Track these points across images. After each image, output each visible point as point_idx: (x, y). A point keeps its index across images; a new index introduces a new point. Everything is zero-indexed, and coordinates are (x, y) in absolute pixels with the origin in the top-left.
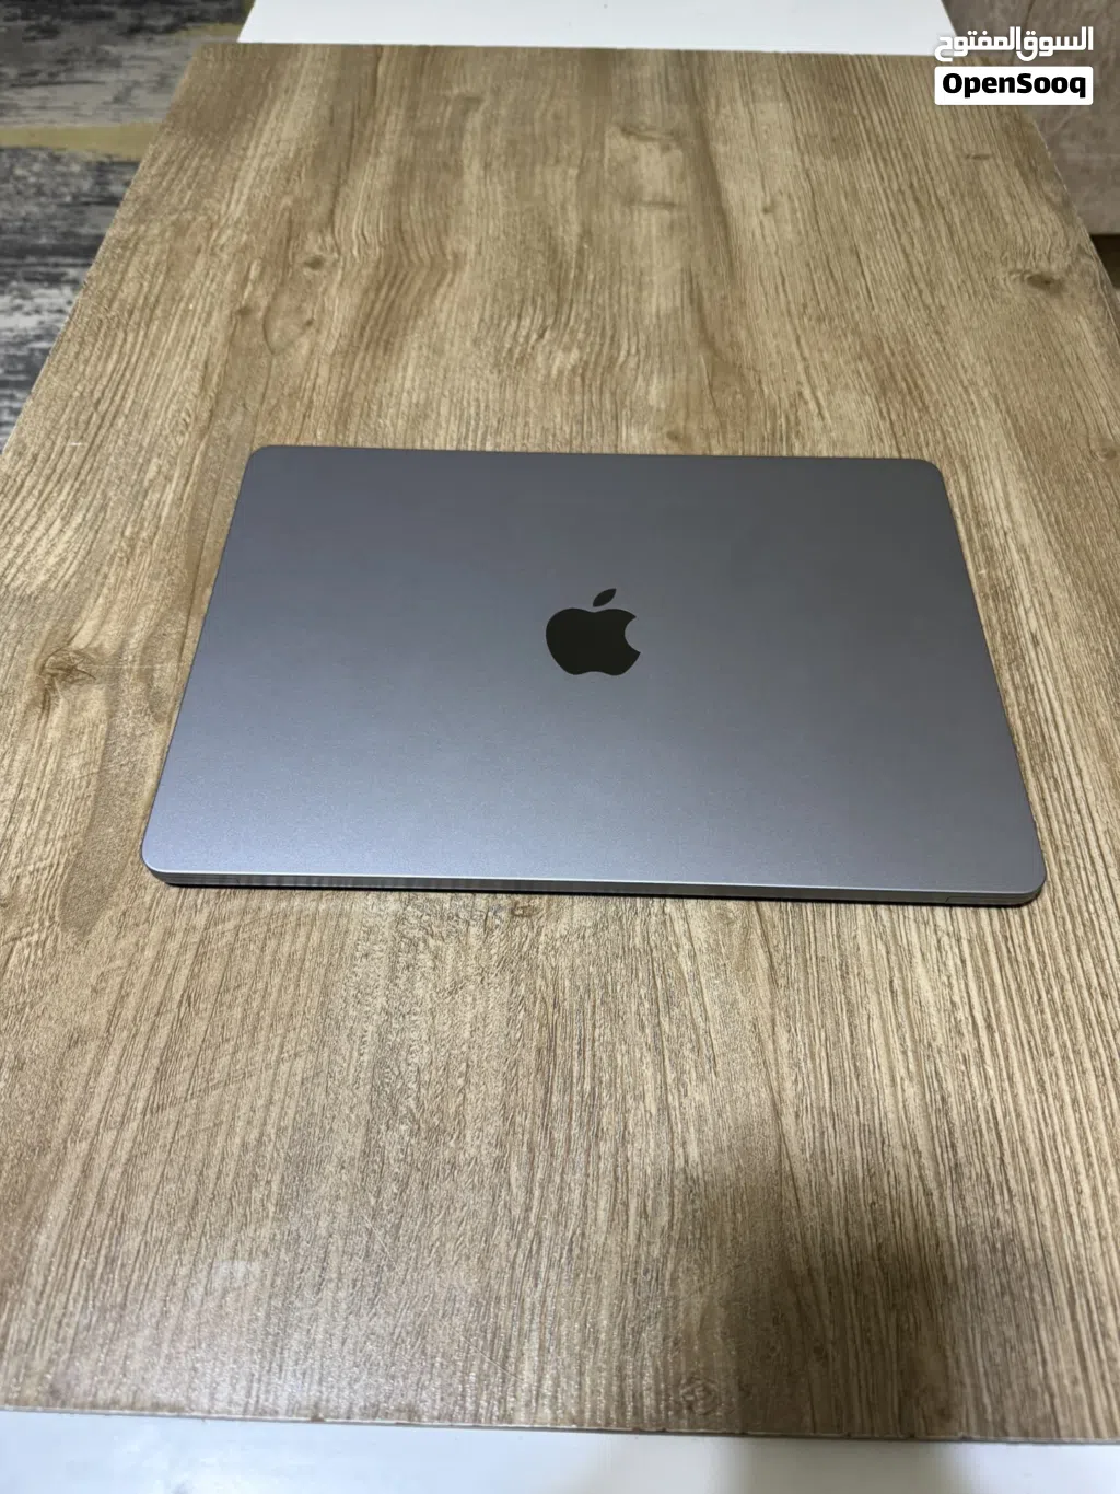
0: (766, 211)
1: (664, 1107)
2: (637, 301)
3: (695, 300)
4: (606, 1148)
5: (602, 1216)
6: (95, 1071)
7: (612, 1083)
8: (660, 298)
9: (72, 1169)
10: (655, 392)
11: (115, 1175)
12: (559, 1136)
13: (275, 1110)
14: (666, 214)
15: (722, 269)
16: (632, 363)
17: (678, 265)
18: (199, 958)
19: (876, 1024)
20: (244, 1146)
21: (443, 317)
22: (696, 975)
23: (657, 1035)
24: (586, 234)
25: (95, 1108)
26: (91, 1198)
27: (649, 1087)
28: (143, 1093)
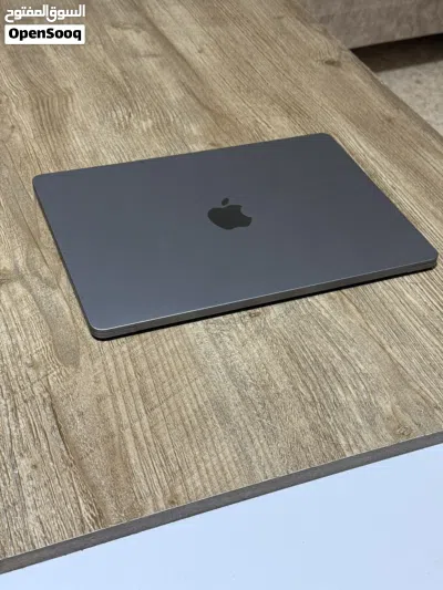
0: (200, 52)
1: (343, 357)
2: (164, 96)
3: (190, 92)
4: (330, 374)
5: (341, 393)
6: (116, 407)
7: (321, 356)
8: (174, 94)
9: (129, 438)
10: (194, 129)
11: (148, 434)
12: (311, 375)
13: (199, 397)
14: (155, 59)
15: (195, 79)
16: (177, 121)
17: (174, 80)
18: (133, 361)
19: (402, 315)
20: (194, 411)
21: (78, 115)
22: (331, 317)
23: (328, 337)
24: (123, 72)
25: (125, 417)
26: (144, 444)
27: (334, 353)
28: (141, 407)
